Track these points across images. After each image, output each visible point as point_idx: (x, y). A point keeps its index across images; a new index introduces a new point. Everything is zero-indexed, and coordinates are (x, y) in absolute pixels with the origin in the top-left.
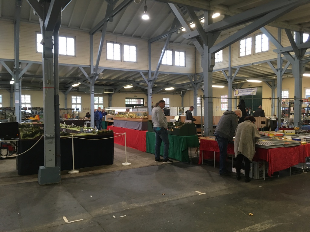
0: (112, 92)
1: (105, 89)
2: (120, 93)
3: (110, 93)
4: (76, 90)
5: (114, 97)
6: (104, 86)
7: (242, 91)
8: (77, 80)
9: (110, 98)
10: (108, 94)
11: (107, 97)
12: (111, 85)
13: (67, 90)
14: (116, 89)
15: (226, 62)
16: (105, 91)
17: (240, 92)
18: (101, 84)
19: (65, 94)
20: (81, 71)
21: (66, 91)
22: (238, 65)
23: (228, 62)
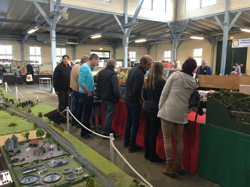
0: (77, 42)
1: (68, 39)
2: (85, 44)
3: (73, 44)
4: (34, 40)
5: (77, 48)
6: (67, 35)
7: (243, 42)
8: (33, 25)
9: (74, 49)
10: (72, 45)
11: (70, 49)
12: (75, 35)
13: (23, 38)
14: (80, 40)
15: (221, 6)
16: (68, 42)
17: (240, 43)
18: (64, 33)
19: (21, 44)
20: (38, 11)
21: (22, 40)
22: (239, 8)
23: (225, 5)
